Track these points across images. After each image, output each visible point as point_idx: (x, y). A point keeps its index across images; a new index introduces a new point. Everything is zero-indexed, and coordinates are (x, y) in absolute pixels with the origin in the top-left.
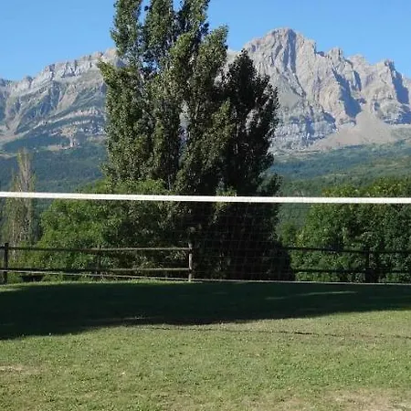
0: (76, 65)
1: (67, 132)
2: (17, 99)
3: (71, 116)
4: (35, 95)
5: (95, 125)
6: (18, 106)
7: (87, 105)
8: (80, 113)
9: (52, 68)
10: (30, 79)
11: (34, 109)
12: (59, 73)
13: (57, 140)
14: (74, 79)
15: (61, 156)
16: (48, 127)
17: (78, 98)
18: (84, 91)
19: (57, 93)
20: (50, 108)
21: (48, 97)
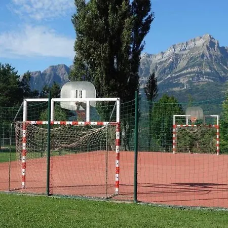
0: (187, 45)
1: (183, 80)
2: (156, 63)
3: (185, 72)
4: (165, 61)
5: (198, 76)
6: (156, 68)
7: (193, 66)
8: (189, 70)
9: (174, 47)
10: (163, 53)
11: (165, 69)
12: (178, 49)
13: (177, 85)
14: (186, 52)
15: (180, 93)
16: (172, 78)
17: (188, 62)
18: (192, 58)
19: (177, 60)
20: (173, 68)
21: (172, 62)
